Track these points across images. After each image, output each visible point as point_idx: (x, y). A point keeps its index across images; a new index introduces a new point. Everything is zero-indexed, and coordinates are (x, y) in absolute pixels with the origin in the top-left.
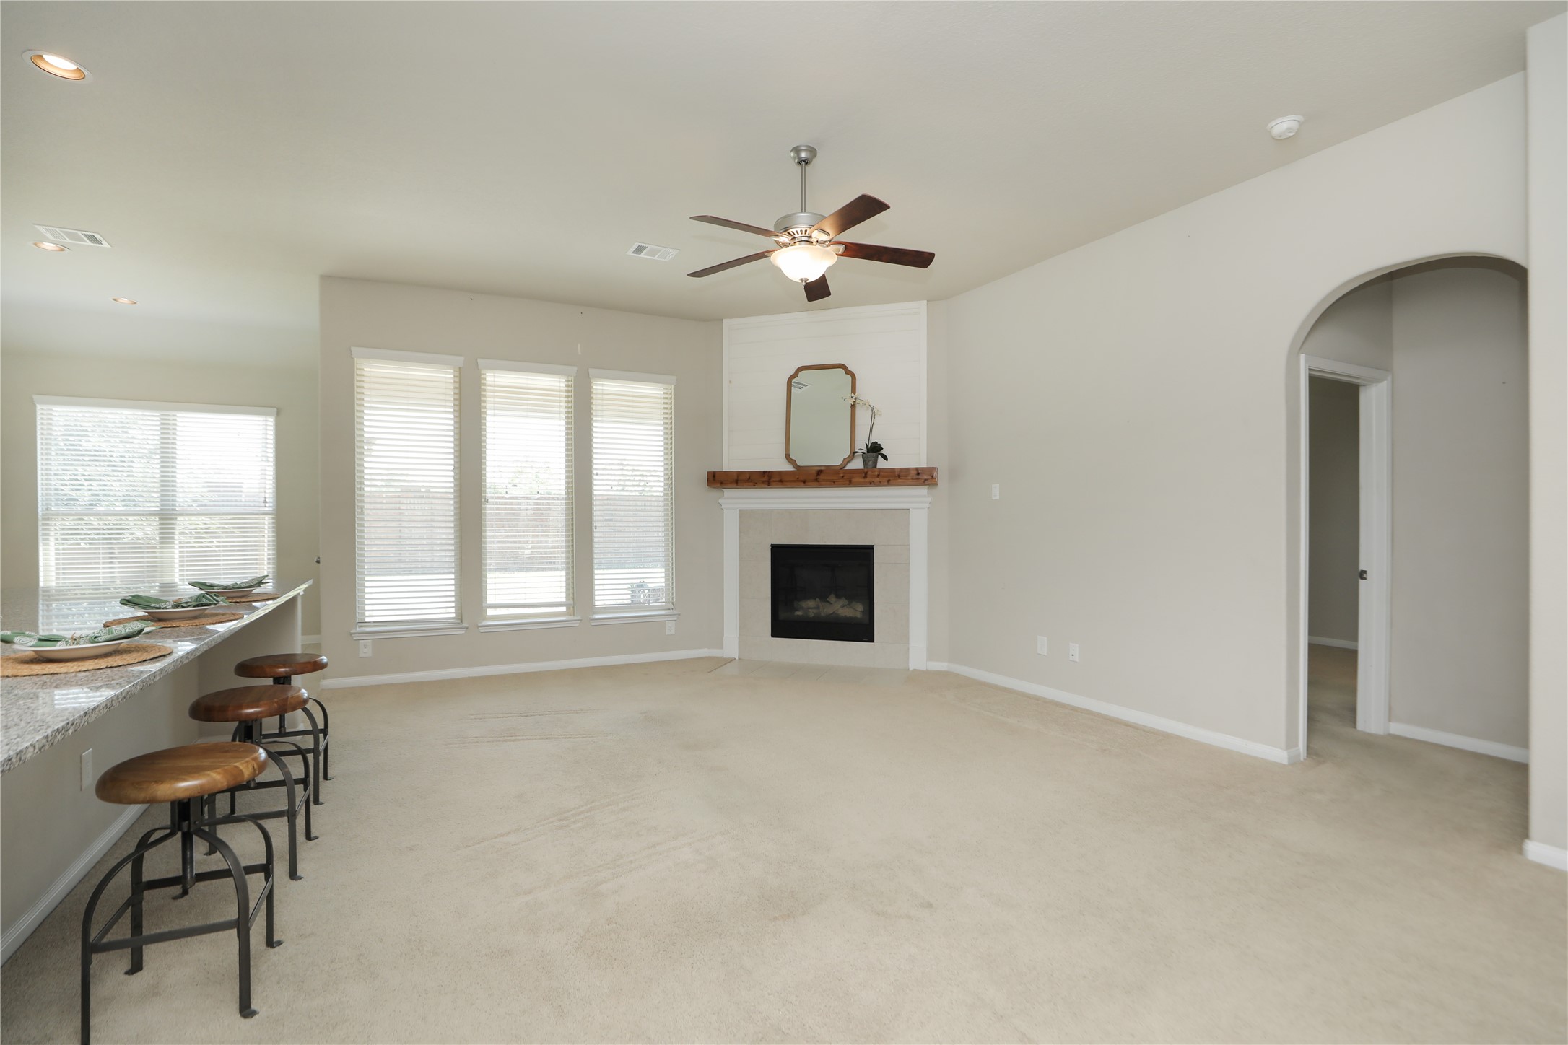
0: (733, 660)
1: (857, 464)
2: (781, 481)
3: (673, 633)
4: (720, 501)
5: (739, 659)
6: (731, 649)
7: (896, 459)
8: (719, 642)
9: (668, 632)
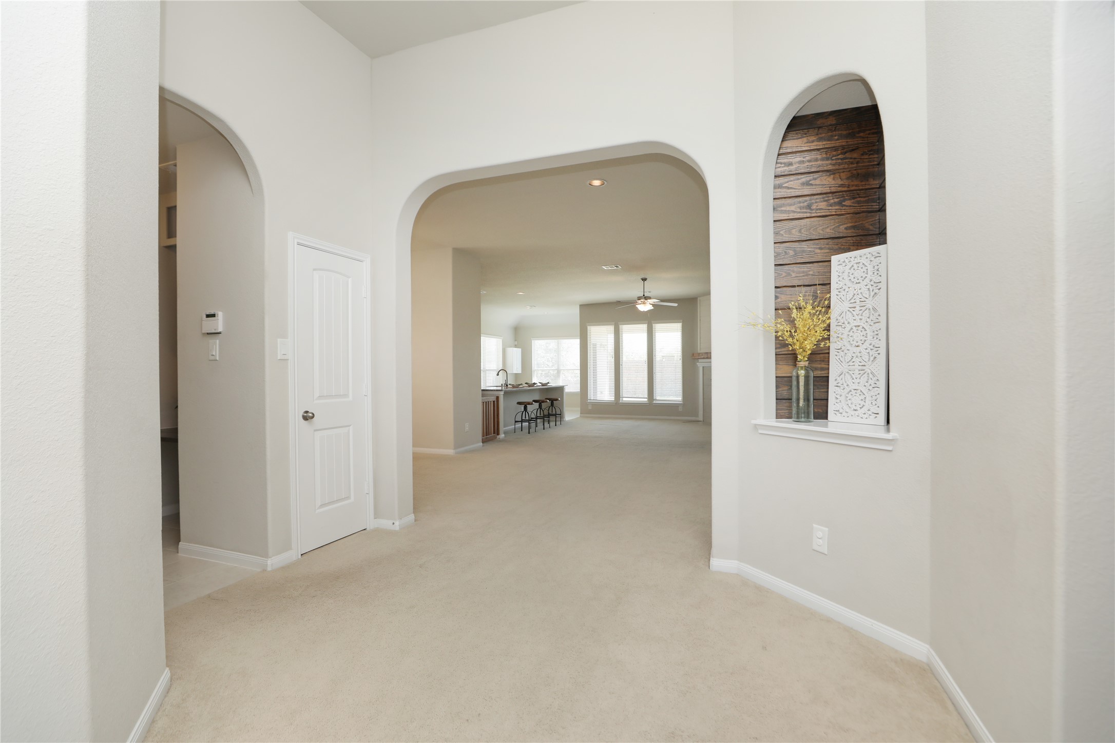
0: (701, 421)
3: (682, 410)
4: (697, 363)
6: (700, 417)
8: (697, 415)
9: (680, 410)
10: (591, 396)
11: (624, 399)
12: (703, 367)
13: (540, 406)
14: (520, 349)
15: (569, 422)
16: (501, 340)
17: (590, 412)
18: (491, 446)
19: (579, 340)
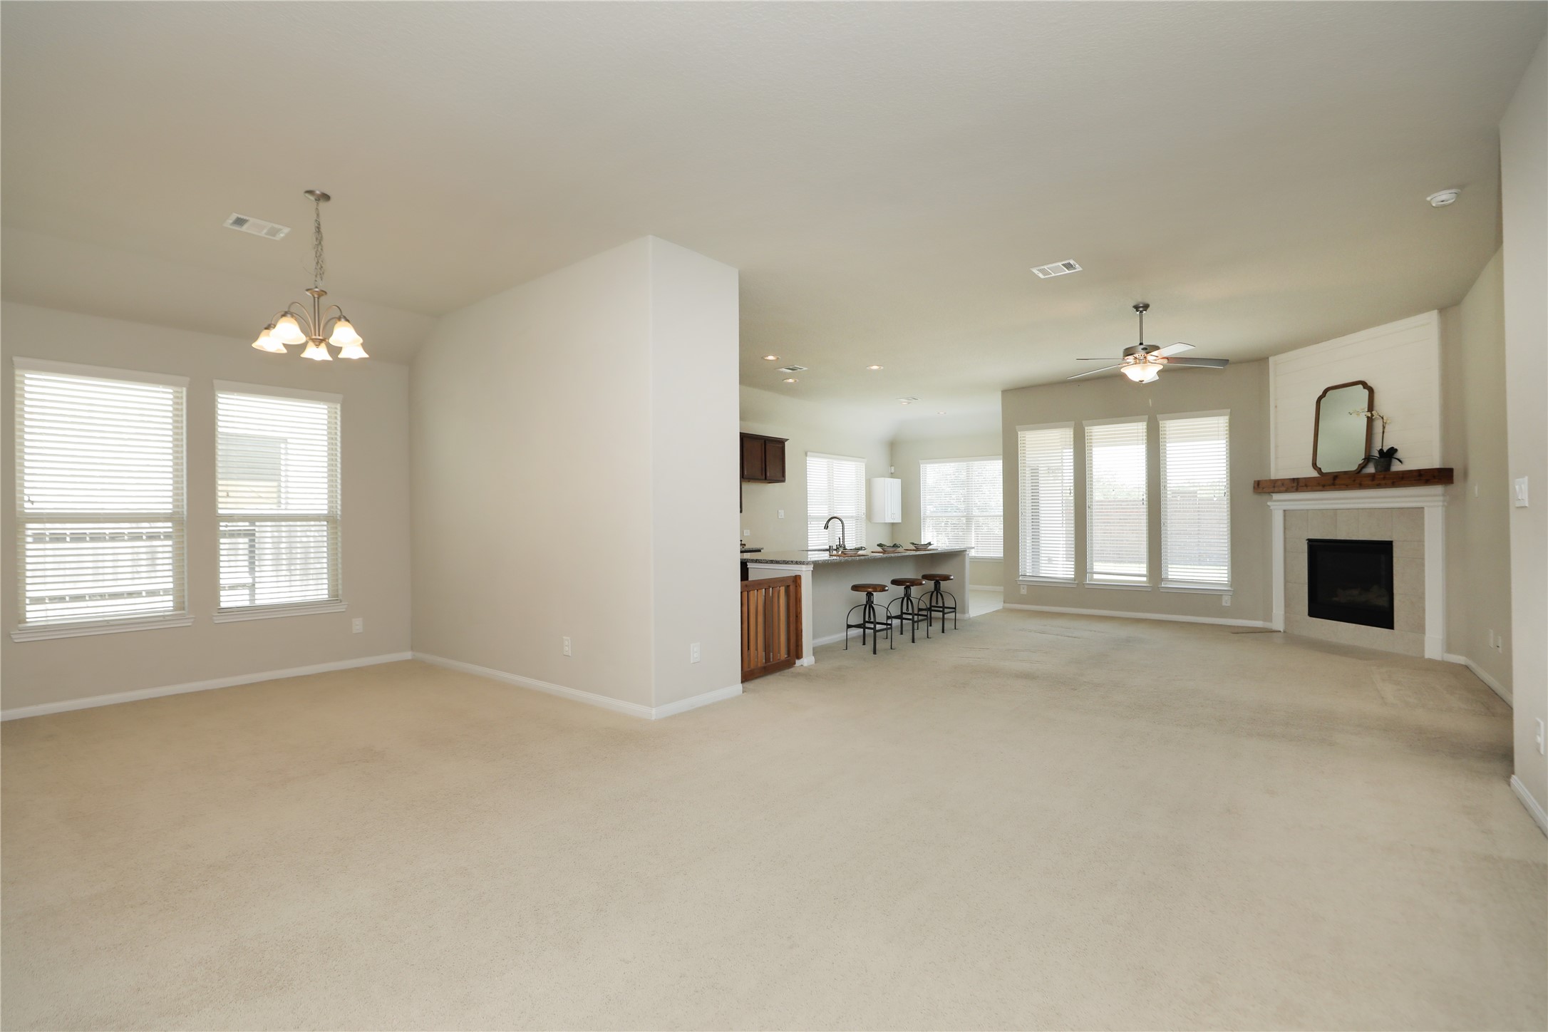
0: (1280, 632)
1: (1371, 469)
2: (1306, 486)
3: (1229, 604)
4: (1269, 503)
5: (1284, 632)
6: (1278, 623)
7: (1410, 461)
8: (1268, 616)
9: (1224, 604)
10: (1027, 568)
11: (1096, 576)
12: (1284, 511)
13: (907, 595)
14: (900, 480)
15: (973, 623)
16: (864, 464)
17: (1022, 600)
18: (771, 686)
19: (1001, 461)
